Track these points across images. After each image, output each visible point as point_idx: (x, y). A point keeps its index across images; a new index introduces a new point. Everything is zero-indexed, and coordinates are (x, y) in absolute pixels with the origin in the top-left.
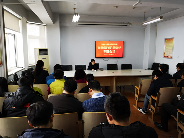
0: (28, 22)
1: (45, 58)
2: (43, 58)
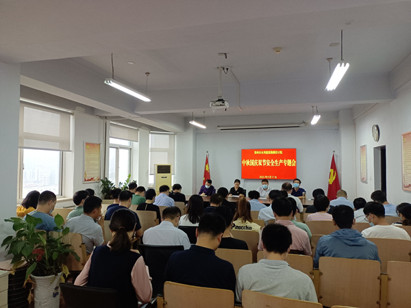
0: (151, 132)
1: (166, 177)
2: (162, 177)
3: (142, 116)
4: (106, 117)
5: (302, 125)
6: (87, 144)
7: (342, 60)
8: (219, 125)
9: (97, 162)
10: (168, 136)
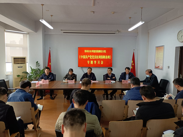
0: (6, 30)
1: (22, 67)
2: (18, 67)
8: (62, 29)
10: (22, 35)
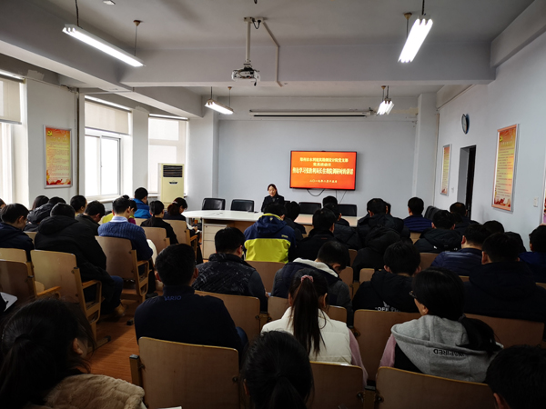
0: (150, 115)
1: (176, 183)
2: (171, 183)
3: (134, 89)
4: (78, 89)
5: (369, 113)
6: (48, 129)
7: (423, 14)
8: (252, 109)
9: (66, 157)
10: (177, 122)
